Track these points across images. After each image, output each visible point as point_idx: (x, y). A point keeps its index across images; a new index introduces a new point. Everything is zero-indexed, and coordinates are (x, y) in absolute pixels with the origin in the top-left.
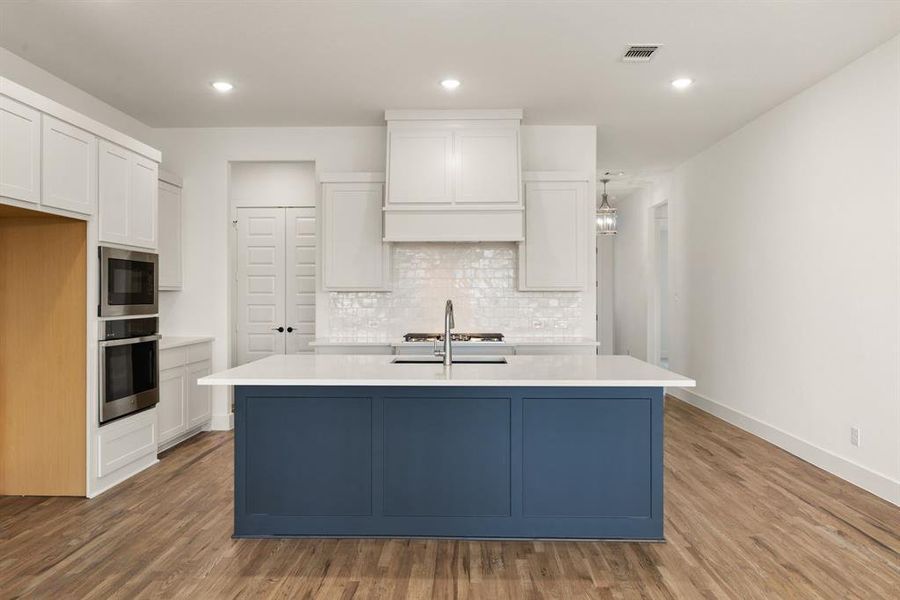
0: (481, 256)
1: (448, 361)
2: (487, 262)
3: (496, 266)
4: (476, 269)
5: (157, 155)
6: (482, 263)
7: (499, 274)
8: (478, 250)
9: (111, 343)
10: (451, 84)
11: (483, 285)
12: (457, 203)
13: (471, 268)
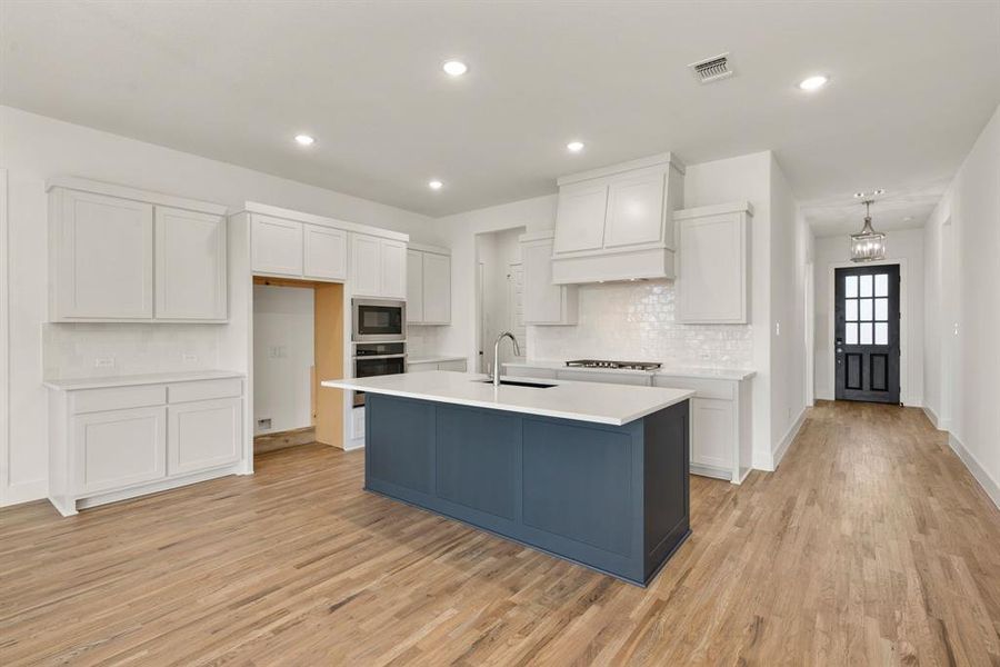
0: (651, 293)
1: (496, 382)
2: (655, 298)
3: (663, 301)
4: (645, 305)
5: (406, 237)
6: (652, 299)
7: (666, 308)
8: (648, 288)
9: (360, 358)
10: (575, 147)
11: (653, 319)
12: (607, 248)
13: (641, 303)
